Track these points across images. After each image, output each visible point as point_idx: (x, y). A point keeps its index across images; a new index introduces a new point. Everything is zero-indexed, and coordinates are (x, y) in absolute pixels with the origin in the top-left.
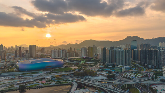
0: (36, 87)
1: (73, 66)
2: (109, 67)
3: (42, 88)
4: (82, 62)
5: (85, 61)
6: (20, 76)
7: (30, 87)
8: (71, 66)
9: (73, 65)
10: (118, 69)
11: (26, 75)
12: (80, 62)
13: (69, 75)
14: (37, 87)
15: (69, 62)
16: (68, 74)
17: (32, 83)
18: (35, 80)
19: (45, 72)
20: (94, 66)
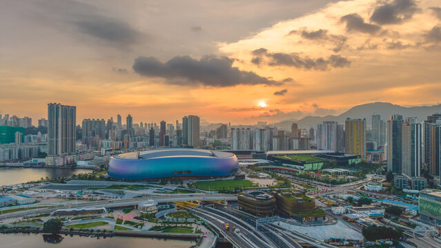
0: (88, 230)
1: (264, 178)
2: (405, 190)
3: (105, 237)
4: (308, 167)
5: (322, 164)
6: (98, 191)
7: (72, 229)
8: (257, 177)
9: (266, 175)
10: (432, 204)
11: (110, 192)
12: (302, 167)
13: (226, 203)
14: (92, 231)
15: (266, 164)
16: (222, 202)
17: (93, 218)
18: (111, 209)
19: (164, 187)
20: (348, 182)
